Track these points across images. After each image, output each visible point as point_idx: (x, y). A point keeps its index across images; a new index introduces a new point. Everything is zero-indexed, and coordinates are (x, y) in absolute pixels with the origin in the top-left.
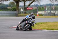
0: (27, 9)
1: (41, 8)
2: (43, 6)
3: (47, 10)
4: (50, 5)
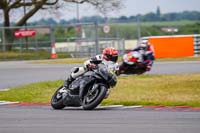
0: (17, 34)
1: (66, 30)
2: (72, 25)
3: (84, 36)
4: (94, 20)
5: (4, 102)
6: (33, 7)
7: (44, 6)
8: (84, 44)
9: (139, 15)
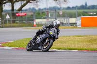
0: (17, 15)
1: (41, 13)
2: (44, 11)
3: (50, 16)
4: (55, 9)
5: (11, 48)
6: (25, 2)
7: (31, 2)
8: (50, 20)
9: (76, 6)
